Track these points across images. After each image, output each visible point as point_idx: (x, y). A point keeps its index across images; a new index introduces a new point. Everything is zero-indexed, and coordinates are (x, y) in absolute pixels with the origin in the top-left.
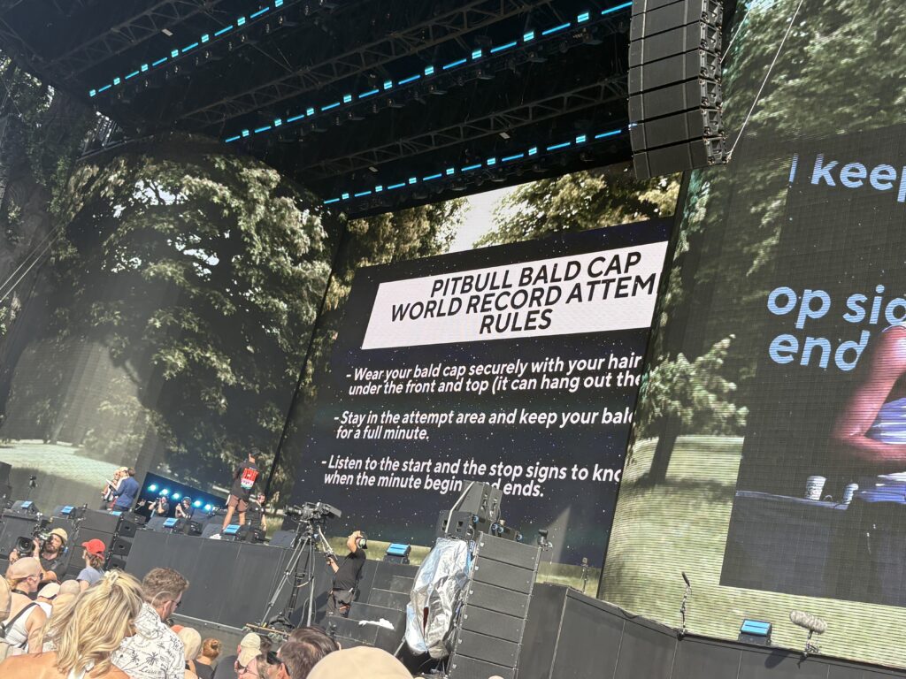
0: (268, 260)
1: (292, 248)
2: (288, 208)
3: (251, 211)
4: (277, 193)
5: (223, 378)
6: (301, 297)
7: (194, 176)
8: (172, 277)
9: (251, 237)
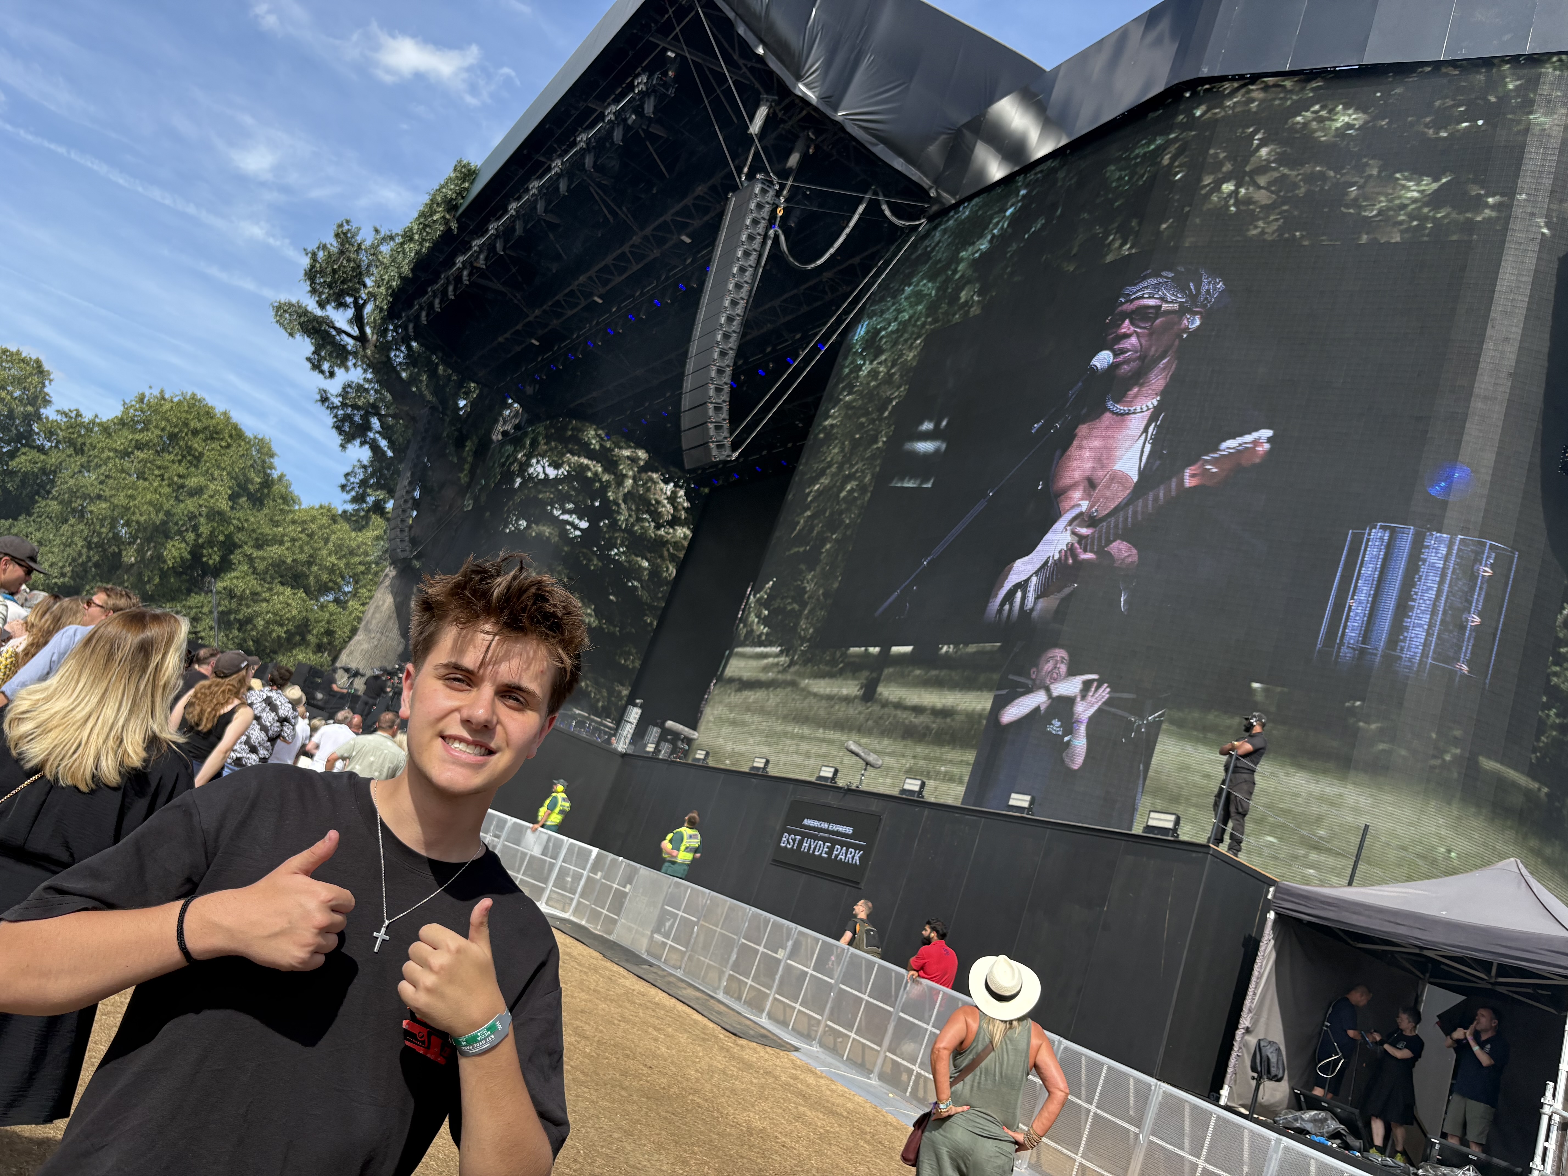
0: (633, 525)
1: (656, 515)
2: (655, 483)
3: (620, 483)
4: (644, 469)
5: (587, 621)
6: (661, 556)
7: (573, 454)
8: (548, 538)
9: (618, 505)
